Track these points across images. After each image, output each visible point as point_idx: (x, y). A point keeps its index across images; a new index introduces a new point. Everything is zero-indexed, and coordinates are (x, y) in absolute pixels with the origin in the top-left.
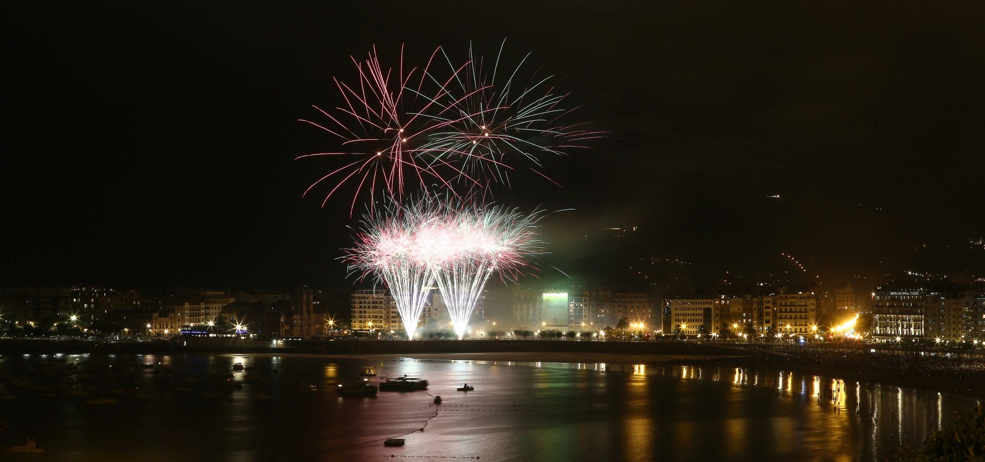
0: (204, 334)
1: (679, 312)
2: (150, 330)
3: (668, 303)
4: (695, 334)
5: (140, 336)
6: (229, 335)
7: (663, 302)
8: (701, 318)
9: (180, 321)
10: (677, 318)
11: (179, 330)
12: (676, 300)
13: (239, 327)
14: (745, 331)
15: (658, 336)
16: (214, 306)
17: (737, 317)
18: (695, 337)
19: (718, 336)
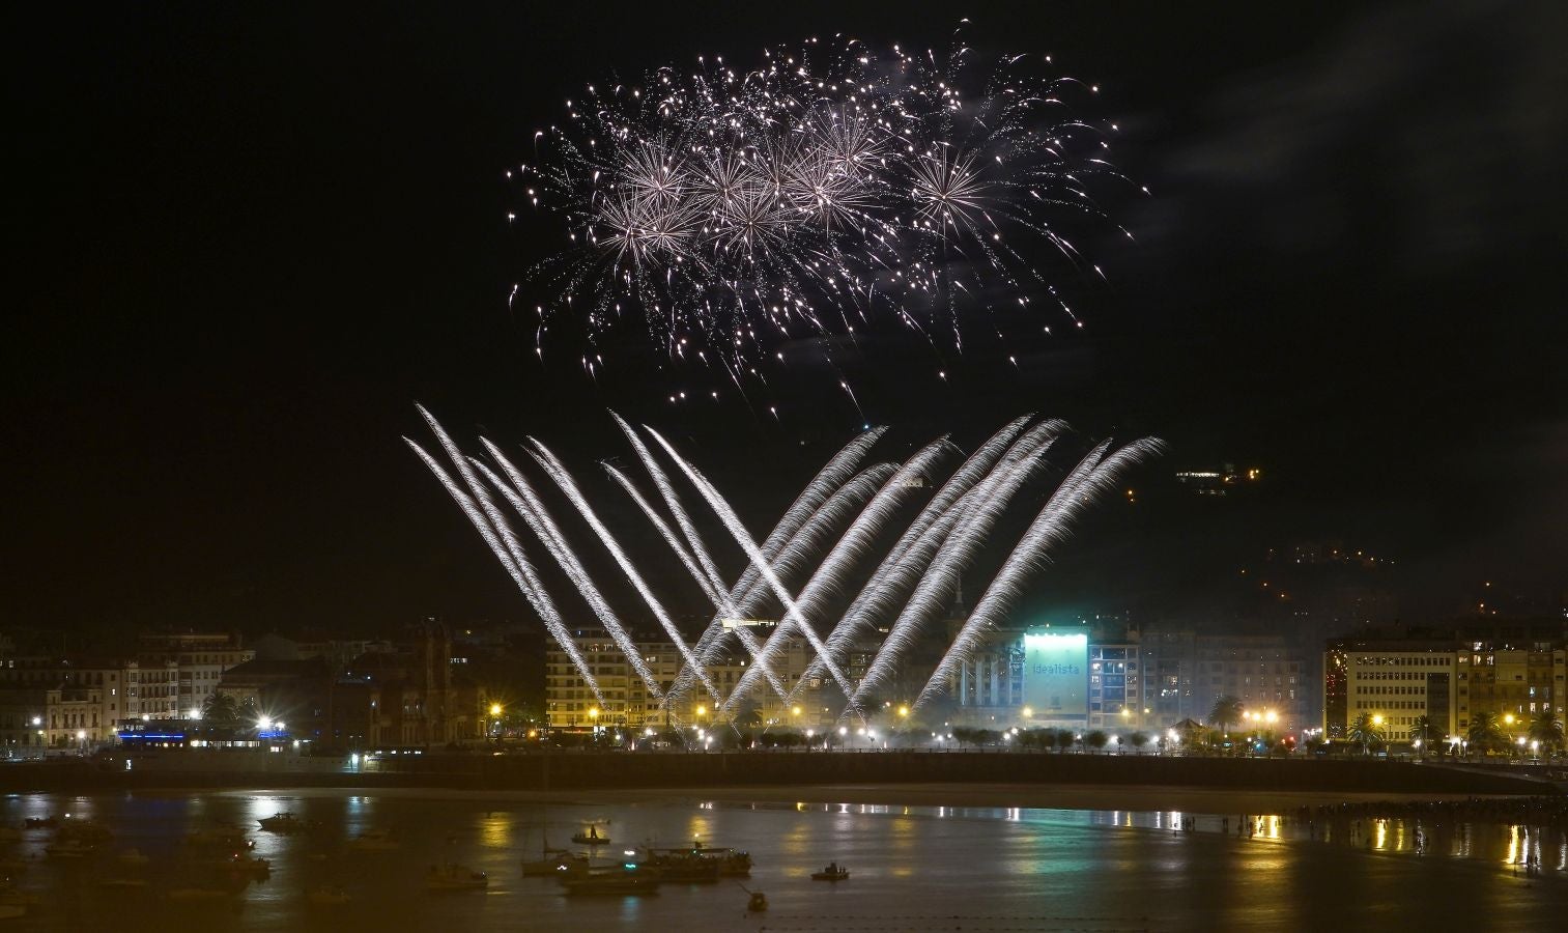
0: (178, 741)
1: (1369, 683)
2: (41, 732)
3: (1338, 662)
4: (1407, 740)
5: (15, 748)
6: (240, 744)
7: (1325, 658)
8: (1424, 698)
9: (117, 707)
10: (1362, 697)
11: (115, 730)
12: (1358, 654)
13: (264, 723)
14: (1533, 733)
15: (1314, 744)
16: (201, 669)
17: (1514, 697)
18: (1407, 747)
19: (1465, 744)
